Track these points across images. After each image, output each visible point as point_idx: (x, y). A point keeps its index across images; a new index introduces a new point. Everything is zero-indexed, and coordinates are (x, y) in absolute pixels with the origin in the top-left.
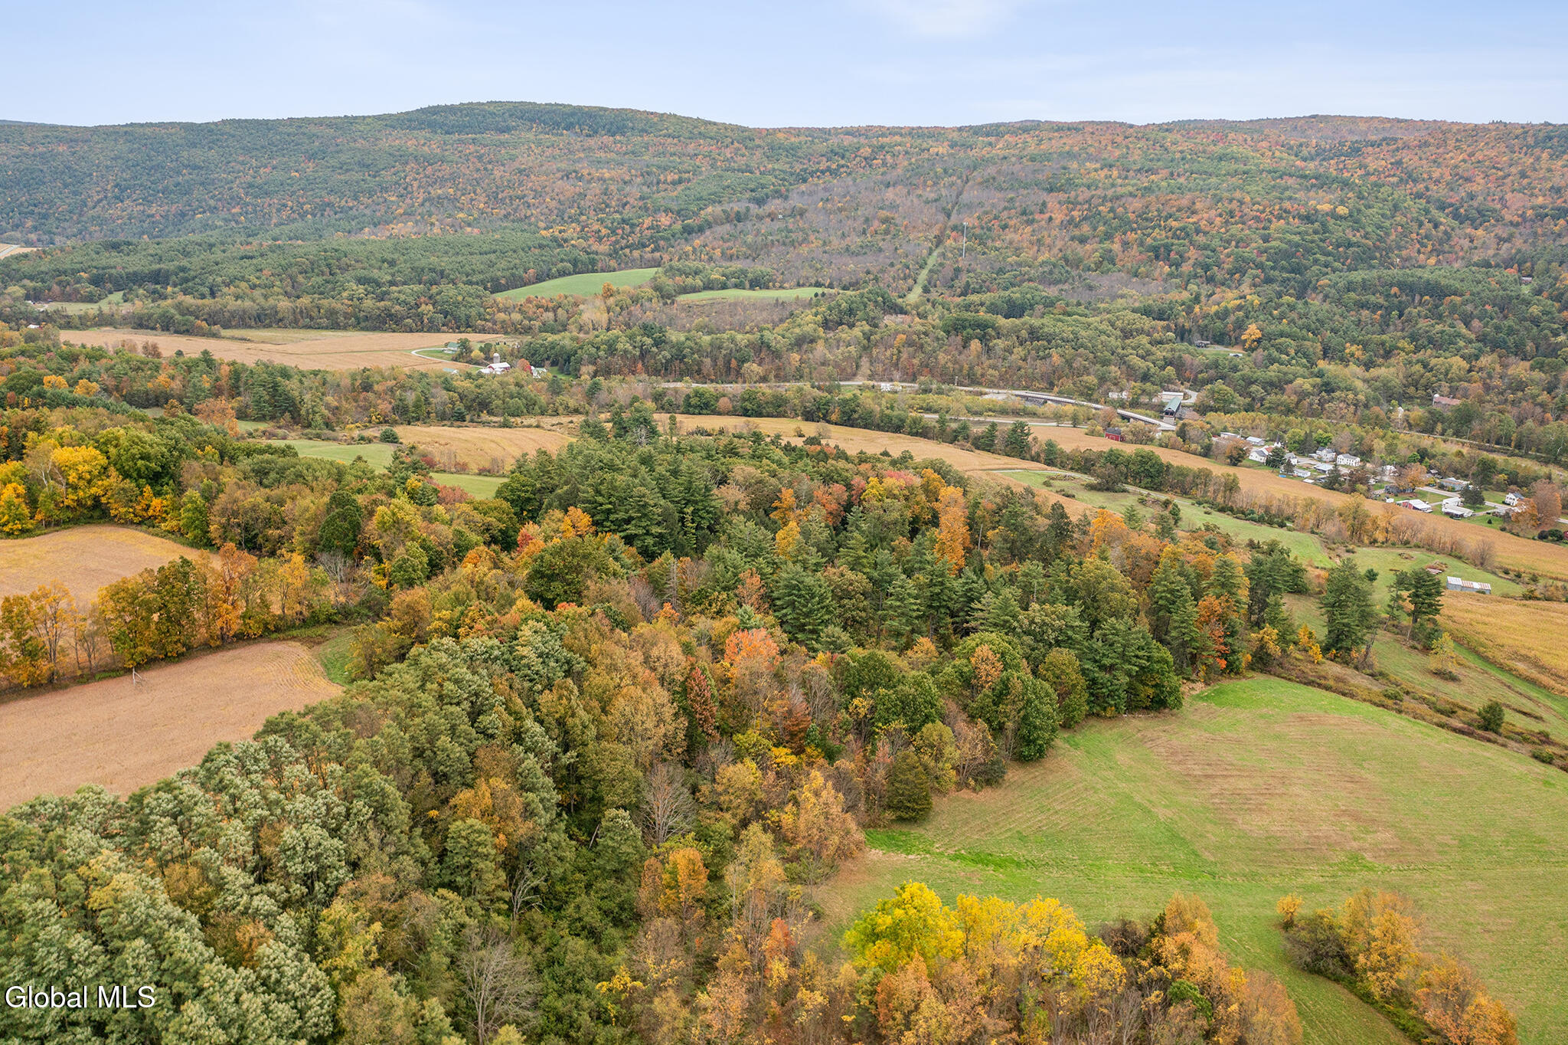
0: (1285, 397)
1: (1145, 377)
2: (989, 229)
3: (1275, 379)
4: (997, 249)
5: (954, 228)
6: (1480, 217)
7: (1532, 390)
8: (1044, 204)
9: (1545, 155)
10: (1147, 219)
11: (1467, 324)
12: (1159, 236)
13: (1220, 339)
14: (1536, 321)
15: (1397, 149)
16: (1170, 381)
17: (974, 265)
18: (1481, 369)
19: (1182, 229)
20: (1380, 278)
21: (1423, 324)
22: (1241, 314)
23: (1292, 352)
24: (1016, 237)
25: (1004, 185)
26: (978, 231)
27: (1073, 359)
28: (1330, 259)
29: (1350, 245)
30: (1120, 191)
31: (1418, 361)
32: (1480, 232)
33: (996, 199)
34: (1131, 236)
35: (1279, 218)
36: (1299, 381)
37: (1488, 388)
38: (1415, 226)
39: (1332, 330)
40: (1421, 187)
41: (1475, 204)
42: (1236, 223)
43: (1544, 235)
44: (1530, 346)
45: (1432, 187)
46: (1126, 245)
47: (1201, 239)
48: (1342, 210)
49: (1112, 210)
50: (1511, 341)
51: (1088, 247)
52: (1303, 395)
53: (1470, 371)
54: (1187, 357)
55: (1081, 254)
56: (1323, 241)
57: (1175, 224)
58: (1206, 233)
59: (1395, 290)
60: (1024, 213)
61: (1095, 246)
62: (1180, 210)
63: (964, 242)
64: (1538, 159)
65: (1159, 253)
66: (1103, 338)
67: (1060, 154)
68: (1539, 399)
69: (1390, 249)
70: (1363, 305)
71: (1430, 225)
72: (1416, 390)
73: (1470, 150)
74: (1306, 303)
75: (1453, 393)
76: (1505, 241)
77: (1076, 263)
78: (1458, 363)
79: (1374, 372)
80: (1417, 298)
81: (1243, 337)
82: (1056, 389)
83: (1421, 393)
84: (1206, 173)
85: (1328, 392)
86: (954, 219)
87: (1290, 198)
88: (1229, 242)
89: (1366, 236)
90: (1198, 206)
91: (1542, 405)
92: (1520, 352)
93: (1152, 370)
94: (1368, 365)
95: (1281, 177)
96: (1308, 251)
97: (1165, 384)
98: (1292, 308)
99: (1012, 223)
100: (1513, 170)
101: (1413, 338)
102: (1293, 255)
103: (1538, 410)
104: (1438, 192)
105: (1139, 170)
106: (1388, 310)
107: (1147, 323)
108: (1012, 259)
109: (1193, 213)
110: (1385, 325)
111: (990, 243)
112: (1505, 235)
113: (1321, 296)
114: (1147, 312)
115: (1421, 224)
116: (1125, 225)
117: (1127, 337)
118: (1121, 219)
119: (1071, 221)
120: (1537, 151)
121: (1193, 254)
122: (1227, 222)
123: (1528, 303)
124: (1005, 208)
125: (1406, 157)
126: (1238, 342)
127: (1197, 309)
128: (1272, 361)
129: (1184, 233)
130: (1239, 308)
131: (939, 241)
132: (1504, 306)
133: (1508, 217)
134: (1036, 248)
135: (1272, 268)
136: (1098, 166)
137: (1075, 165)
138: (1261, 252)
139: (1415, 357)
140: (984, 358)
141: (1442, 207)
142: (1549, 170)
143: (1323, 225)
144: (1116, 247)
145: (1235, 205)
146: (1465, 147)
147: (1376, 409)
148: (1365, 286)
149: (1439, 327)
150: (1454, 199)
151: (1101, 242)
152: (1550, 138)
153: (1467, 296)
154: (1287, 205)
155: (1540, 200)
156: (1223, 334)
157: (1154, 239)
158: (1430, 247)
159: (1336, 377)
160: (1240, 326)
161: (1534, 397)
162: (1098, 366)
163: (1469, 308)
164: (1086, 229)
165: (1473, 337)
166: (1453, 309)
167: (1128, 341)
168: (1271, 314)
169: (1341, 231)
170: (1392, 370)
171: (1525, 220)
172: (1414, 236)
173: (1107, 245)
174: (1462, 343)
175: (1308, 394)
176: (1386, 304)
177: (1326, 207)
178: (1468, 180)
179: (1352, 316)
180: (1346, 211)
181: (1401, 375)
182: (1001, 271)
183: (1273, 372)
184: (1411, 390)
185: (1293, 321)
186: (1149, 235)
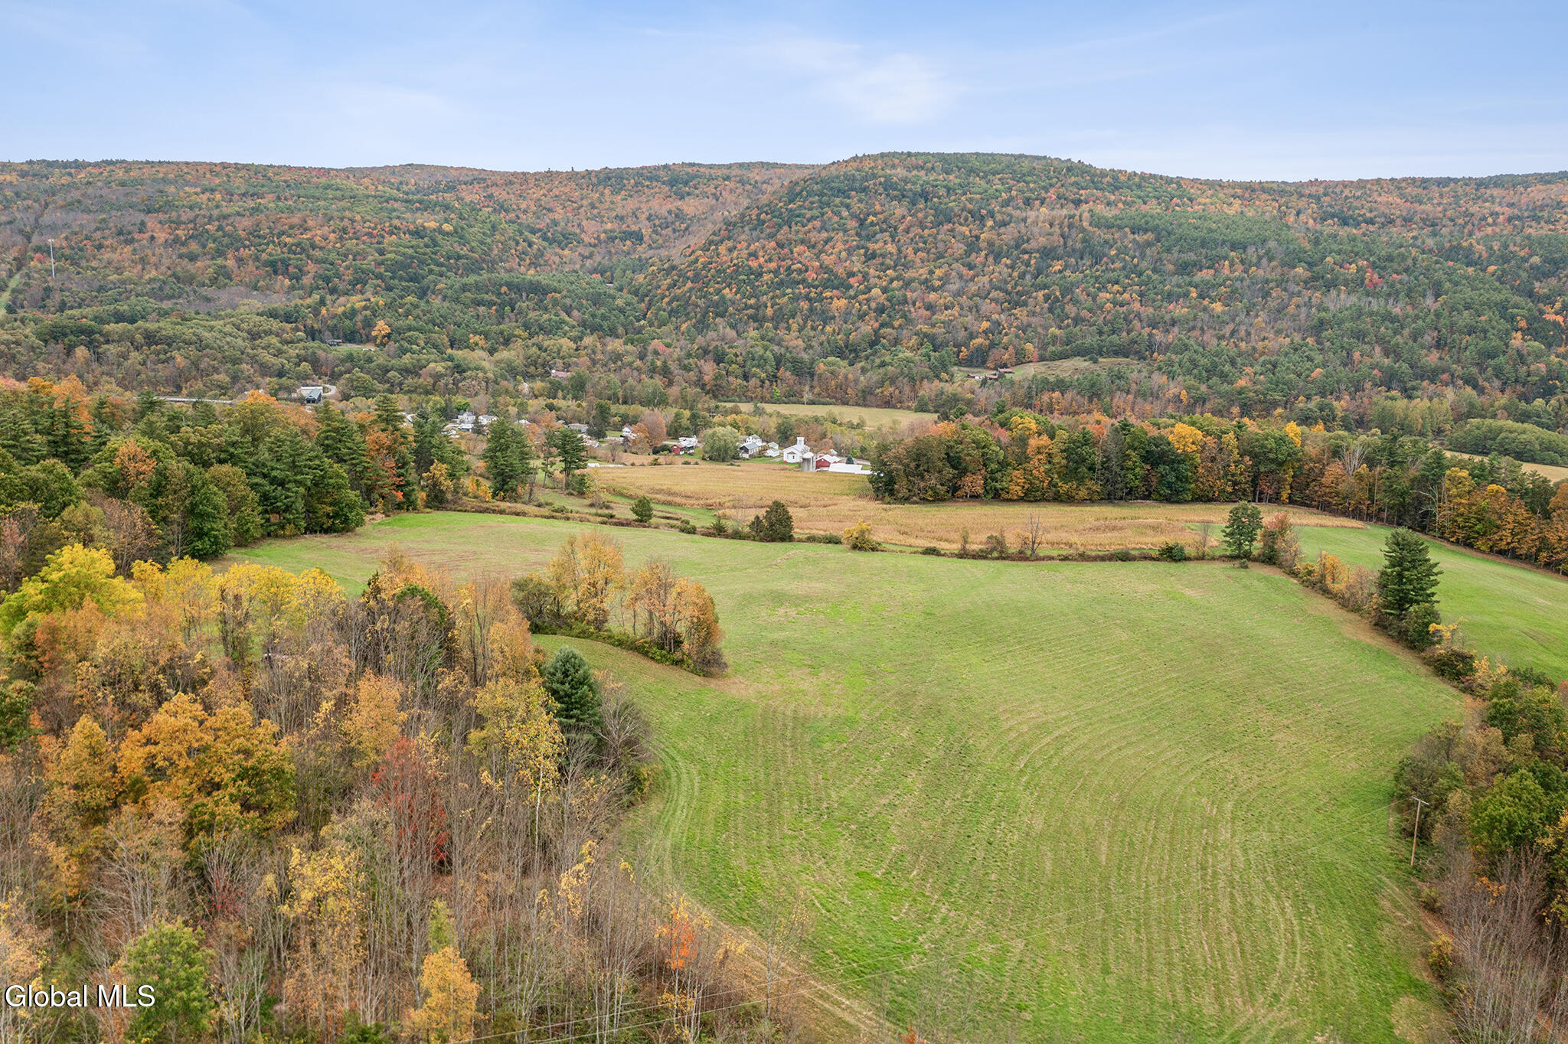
0: (421, 380)
1: (281, 374)
2: (81, 250)
3: (409, 366)
4: (94, 269)
5: (38, 249)
6: (564, 240)
7: (628, 359)
8: (143, 224)
9: (607, 191)
10: (259, 237)
11: (569, 314)
12: (273, 251)
13: (351, 337)
14: (622, 311)
15: (488, 186)
16: (306, 377)
17: (68, 284)
18: (585, 348)
19: (298, 245)
20: (489, 280)
21: (532, 315)
22: (368, 312)
23: (422, 344)
24: (116, 257)
25: (93, 208)
26: (67, 252)
27: (200, 358)
28: (444, 269)
29: (459, 257)
30: (226, 211)
31: (533, 344)
32: (567, 252)
33: (83, 220)
34: (244, 253)
35: (391, 233)
36: (432, 365)
37: (594, 362)
38: (513, 244)
39: (455, 324)
40: (512, 215)
41: (559, 229)
42: (351, 239)
43: (616, 253)
44: (620, 330)
45: (521, 215)
46: (240, 261)
47: (317, 253)
48: (447, 227)
49: (220, 228)
50: (605, 324)
51: (199, 264)
52: (437, 377)
53: (577, 350)
54: (321, 354)
55: (193, 271)
56: (435, 254)
57: (288, 240)
58: (321, 248)
59: (504, 289)
60: (120, 233)
61: (207, 262)
62: (292, 227)
63: (52, 263)
64: (602, 194)
65: (276, 267)
66: (228, 339)
67: (154, 181)
68: (635, 365)
69: (494, 262)
70: (479, 303)
71: (525, 244)
72: (536, 368)
73: (547, 187)
74: (428, 302)
75: (567, 367)
76: (587, 258)
77: (190, 280)
78: (566, 344)
79: (498, 356)
80: (524, 295)
81: (374, 333)
82: (184, 391)
83: (541, 370)
84: (314, 197)
85: (460, 373)
86: (36, 240)
87: (399, 218)
88: (346, 256)
89: (472, 250)
90: (310, 223)
91: (638, 369)
92: (613, 333)
93: (287, 366)
94: (492, 351)
95: (387, 202)
96: (422, 262)
97: (304, 379)
98: (416, 307)
99: (107, 243)
100: (585, 202)
101: (526, 326)
102: (410, 266)
103: (635, 373)
104: (527, 219)
105: (244, 195)
106: (502, 306)
107: (275, 325)
108: (114, 277)
109: (306, 230)
110: (501, 319)
111: (84, 263)
112: (587, 254)
113: (440, 297)
114: (273, 314)
115: (517, 243)
116: (236, 242)
117: (255, 339)
118: (230, 236)
119: (176, 240)
120: (601, 188)
121: (311, 267)
122: (341, 238)
123: (614, 298)
124: (98, 229)
125: (495, 192)
126: (369, 339)
127: (324, 311)
128: (404, 351)
129: (300, 248)
130: (365, 308)
131: (20, 263)
132: (597, 300)
133: (587, 240)
134: (140, 267)
135: (391, 278)
136: (198, 190)
137: (172, 189)
138: (379, 264)
139: (530, 342)
140: (95, 365)
141: (533, 232)
142: (612, 203)
143: (433, 240)
144: (231, 263)
145: (346, 223)
146: (543, 185)
147: (504, 383)
148: (478, 287)
149: (546, 316)
150: (542, 225)
151: (213, 258)
152: (609, 179)
153: (564, 293)
154: (396, 222)
155: (609, 226)
156: (353, 333)
157: (270, 255)
158: (528, 261)
159: (465, 359)
160: (369, 324)
161: (630, 364)
162: (229, 365)
163: (568, 301)
164: (194, 246)
165: (575, 323)
166: (555, 303)
167: (257, 342)
168: (397, 311)
169: (448, 245)
170: (513, 352)
171: (600, 241)
172: (513, 251)
173: (220, 261)
174: (567, 328)
175: (442, 376)
176: (499, 301)
177: (432, 225)
178: (550, 210)
179: (471, 311)
180: (452, 228)
181: (521, 357)
182: (101, 289)
183: (407, 359)
184: (532, 369)
185: (418, 316)
186: (263, 251)
